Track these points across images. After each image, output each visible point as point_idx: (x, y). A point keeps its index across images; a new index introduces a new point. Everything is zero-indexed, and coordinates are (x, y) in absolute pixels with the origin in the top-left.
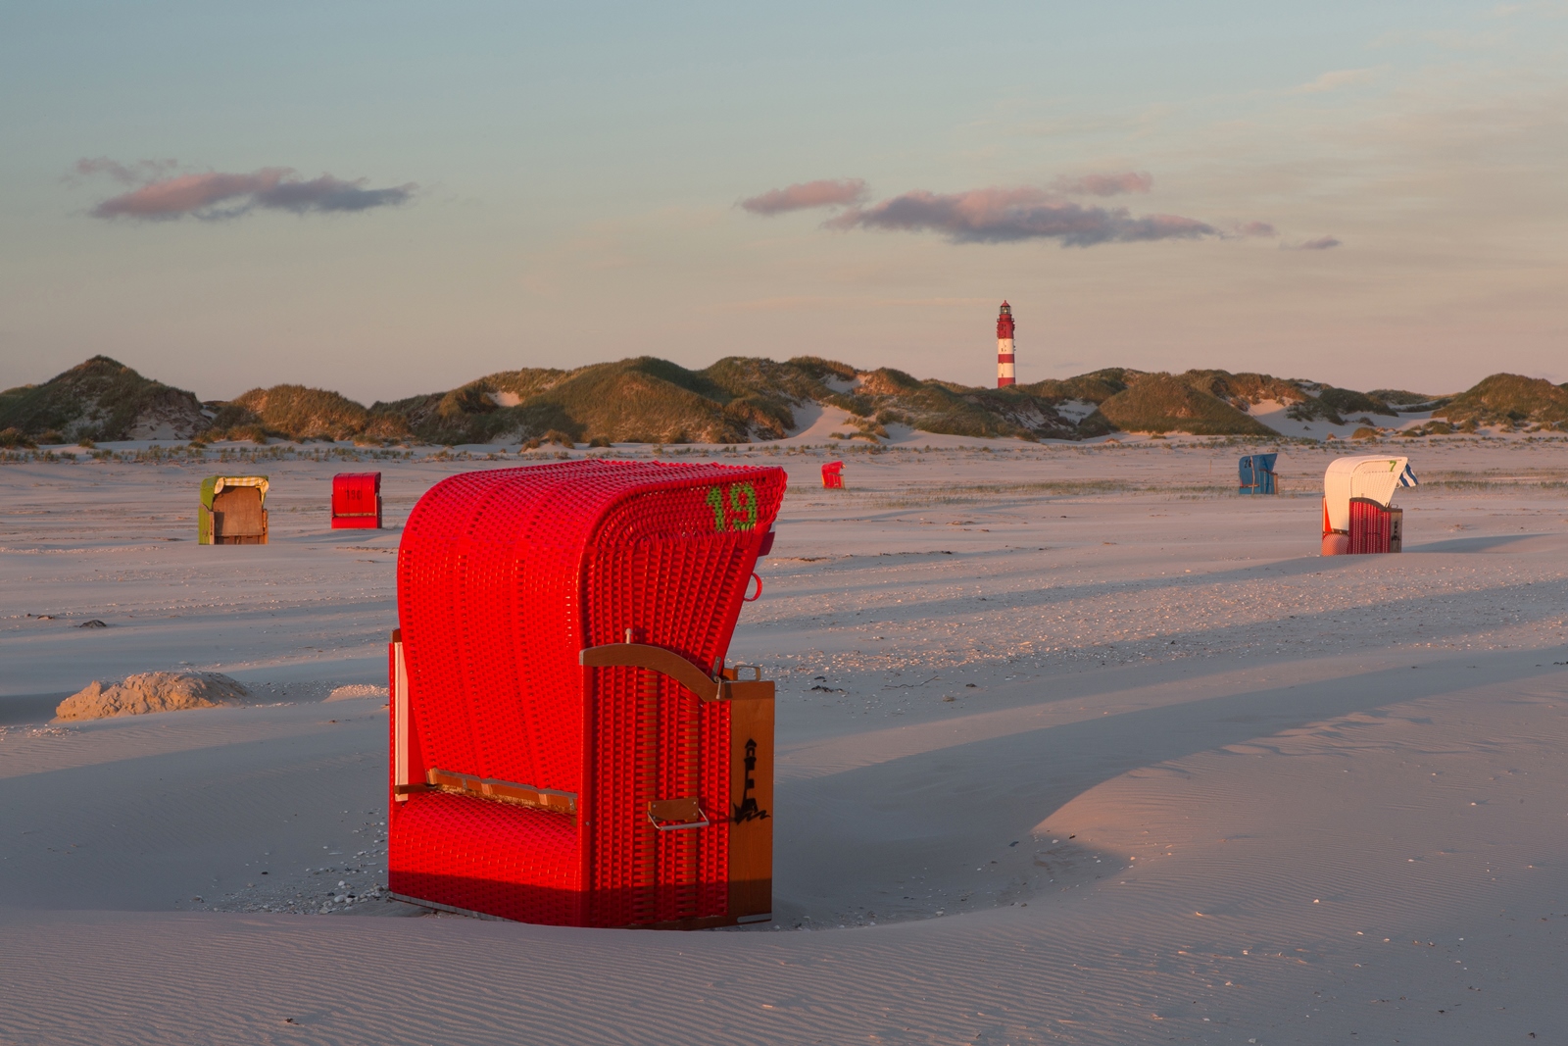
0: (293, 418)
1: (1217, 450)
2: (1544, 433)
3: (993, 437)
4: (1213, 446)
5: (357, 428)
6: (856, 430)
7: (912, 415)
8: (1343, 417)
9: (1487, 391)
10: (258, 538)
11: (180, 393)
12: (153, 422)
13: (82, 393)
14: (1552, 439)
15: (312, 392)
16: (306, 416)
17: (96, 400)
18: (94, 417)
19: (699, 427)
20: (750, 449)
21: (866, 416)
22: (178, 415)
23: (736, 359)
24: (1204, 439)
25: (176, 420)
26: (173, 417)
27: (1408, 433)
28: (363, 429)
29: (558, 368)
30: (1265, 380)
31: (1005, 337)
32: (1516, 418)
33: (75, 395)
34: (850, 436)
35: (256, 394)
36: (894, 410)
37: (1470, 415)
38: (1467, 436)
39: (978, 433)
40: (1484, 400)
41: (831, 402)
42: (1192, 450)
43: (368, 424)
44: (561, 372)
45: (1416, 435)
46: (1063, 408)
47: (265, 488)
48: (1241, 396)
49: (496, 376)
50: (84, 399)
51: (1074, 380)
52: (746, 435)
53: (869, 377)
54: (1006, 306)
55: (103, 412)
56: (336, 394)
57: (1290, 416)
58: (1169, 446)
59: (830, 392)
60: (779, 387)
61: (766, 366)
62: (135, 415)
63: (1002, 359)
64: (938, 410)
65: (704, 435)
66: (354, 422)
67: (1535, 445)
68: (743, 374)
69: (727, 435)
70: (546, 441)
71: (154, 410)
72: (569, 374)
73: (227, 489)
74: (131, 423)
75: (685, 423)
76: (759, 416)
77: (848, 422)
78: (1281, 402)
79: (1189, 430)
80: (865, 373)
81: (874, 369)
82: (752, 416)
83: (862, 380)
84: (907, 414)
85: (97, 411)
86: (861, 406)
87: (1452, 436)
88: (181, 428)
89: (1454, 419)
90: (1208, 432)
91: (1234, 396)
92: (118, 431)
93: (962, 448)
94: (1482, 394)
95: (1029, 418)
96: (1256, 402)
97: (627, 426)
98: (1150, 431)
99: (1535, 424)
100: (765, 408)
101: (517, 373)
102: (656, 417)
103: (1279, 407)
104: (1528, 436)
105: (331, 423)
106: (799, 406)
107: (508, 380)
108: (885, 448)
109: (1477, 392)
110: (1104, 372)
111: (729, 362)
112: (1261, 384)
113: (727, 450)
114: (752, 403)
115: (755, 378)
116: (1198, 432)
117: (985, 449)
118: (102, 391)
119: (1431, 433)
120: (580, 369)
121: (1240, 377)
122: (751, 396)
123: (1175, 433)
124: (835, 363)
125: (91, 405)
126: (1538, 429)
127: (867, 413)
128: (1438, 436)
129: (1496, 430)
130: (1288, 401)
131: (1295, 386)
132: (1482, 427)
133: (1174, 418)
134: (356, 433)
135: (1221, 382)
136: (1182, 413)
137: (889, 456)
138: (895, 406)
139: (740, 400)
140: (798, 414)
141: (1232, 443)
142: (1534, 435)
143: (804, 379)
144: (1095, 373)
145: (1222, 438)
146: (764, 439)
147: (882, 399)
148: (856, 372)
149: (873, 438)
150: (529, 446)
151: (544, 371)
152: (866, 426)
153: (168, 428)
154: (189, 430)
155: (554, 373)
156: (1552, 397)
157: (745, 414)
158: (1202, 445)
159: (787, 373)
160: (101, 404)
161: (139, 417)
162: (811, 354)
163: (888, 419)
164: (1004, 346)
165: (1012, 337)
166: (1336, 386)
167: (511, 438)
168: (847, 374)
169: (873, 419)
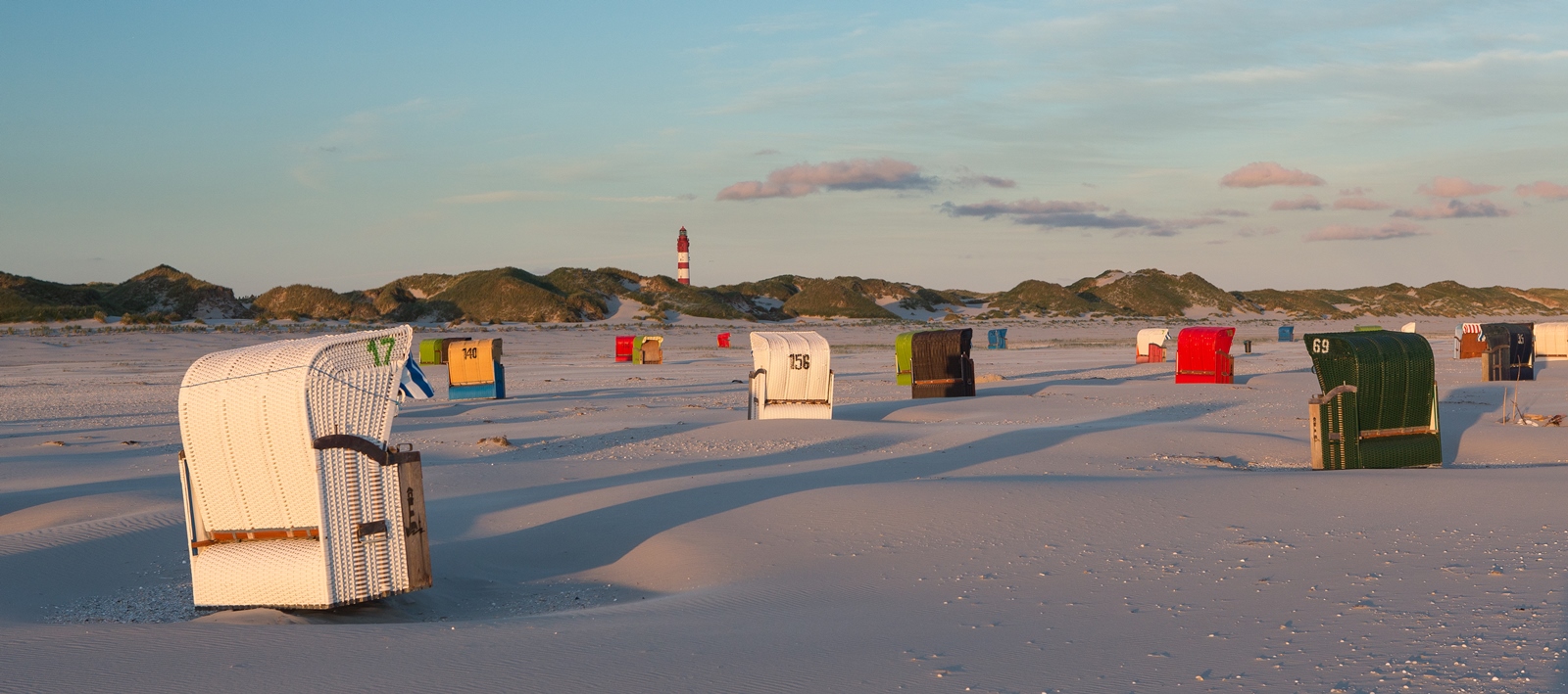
0: (305, 305)
1: (868, 328)
2: (1061, 318)
3: (730, 319)
4: (865, 325)
5: (346, 312)
6: (648, 314)
7: (680, 305)
8: (934, 307)
9: (1022, 291)
10: (656, 362)
11: (224, 289)
12: (208, 307)
13: (155, 288)
14: (1066, 322)
15: (315, 289)
16: (314, 304)
17: (165, 293)
18: (165, 304)
19: (552, 312)
20: (591, 326)
21: (652, 305)
22: (223, 303)
23: (567, 269)
24: (857, 320)
25: (222, 306)
26: (220, 304)
27: (978, 318)
28: (350, 312)
29: (448, 274)
30: (884, 283)
31: (683, 251)
32: (1042, 309)
33: (150, 290)
34: (645, 318)
35: (278, 290)
36: (669, 302)
37: (1016, 306)
38: (1015, 319)
39: (721, 317)
40: (1020, 297)
41: (628, 296)
42: (852, 327)
43: (353, 310)
44: (451, 276)
45: (984, 319)
46: (757, 300)
47: (661, 340)
48: (870, 294)
49: (407, 278)
50: (157, 292)
51: (762, 282)
52: (580, 317)
53: (649, 281)
54: (683, 230)
55: (171, 301)
56: (331, 290)
57: (902, 307)
58: (839, 325)
59: (627, 290)
60: (596, 287)
61: (585, 273)
62: (196, 303)
63: (681, 266)
64: (695, 302)
65: (555, 317)
66: (344, 308)
67: (1056, 325)
68: (574, 278)
69: (570, 317)
70: (464, 320)
71: (208, 300)
72: (456, 277)
73: (647, 341)
74: (194, 308)
75: (543, 309)
76: (587, 305)
77: (642, 309)
78: (895, 297)
79: (846, 315)
80: (646, 278)
81: (652, 276)
82: (583, 305)
83: (643, 283)
84: (677, 304)
85: (167, 300)
86: (647, 299)
87: (1006, 319)
88: (226, 312)
89: (1005, 309)
90: (858, 317)
91: (865, 293)
92: (185, 313)
93: (716, 326)
94: (1019, 293)
95: (740, 307)
96: (880, 297)
97: (506, 311)
98: (822, 316)
99: (1055, 312)
100: (590, 300)
101: (421, 277)
102: (525, 305)
103: (895, 300)
104: (1051, 319)
105: (330, 309)
106: (609, 299)
107: (416, 281)
108: (671, 326)
109: (1015, 291)
110: (781, 278)
111: (563, 271)
112: (880, 285)
113: (577, 326)
114: (583, 297)
115: (580, 281)
116: (852, 316)
117: (731, 326)
118: (169, 287)
119: (992, 317)
120: (462, 274)
121: (869, 282)
122: (581, 293)
123: (837, 317)
124: (627, 272)
125: (162, 296)
126: (1057, 315)
127: (652, 304)
128: (997, 319)
129: (1031, 316)
130: (900, 297)
131: (901, 287)
132: (1023, 313)
133: (835, 307)
134: (345, 315)
135: (857, 283)
136: (841, 304)
137: (675, 331)
138: (669, 299)
139: (576, 294)
140: (609, 304)
141: (876, 323)
142: (1055, 319)
143: (610, 282)
144: (775, 278)
145: (869, 321)
146: (591, 320)
147: (660, 295)
148: (641, 278)
149: (659, 319)
150: (454, 323)
151: (439, 276)
152: (653, 312)
153: (217, 312)
154: (231, 313)
155: (445, 277)
156: (1063, 295)
157: (579, 304)
158: (858, 324)
159: (600, 278)
160: (169, 296)
161: (199, 304)
162: (612, 266)
163: (666, 307)
164: (682, 257)
165: (687, 251)
166: (926, 287)
167: (429, 318)
168: (635, 279)
169: (656, 307)
